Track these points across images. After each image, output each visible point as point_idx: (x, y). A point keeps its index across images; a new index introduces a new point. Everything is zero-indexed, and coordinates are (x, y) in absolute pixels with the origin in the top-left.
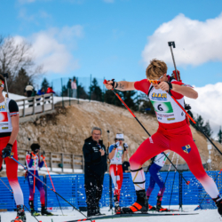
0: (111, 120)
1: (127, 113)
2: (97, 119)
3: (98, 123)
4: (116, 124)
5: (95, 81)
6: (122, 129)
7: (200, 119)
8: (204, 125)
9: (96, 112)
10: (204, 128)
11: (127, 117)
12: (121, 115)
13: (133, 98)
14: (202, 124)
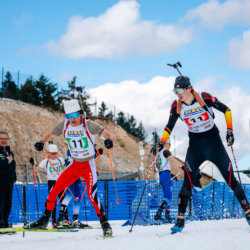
0: (27, 121)
1: (45, 113)
2: (10, 120)
3: (12, 124)
4: (33, 126)
5: (8, 75)
6: (40, 131)
7: (132, 119)
8: (136, 127)
9: (10, 112)
10: (137, 129)
11: (46, 117)
12: (38, 115)
13: (53, 95)
14: (134, 126)
